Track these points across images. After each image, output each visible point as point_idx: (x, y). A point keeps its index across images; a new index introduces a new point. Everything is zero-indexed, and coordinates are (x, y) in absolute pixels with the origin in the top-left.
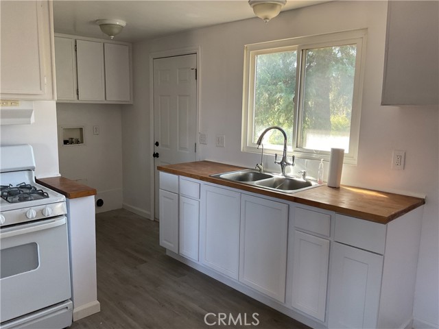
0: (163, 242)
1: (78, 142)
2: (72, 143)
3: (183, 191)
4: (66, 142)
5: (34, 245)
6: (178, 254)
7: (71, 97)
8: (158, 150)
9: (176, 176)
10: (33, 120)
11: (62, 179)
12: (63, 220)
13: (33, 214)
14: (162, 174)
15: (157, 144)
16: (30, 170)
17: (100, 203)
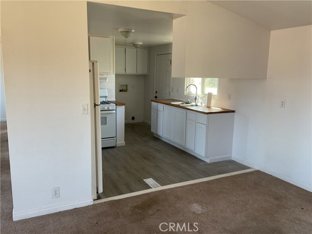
0: (152, 130)
1: (125, 91)
2: (123, 91)
3: (159, 109)
4: (120, 91)
5: (106, 117)
6: (157, 134)
7: (123, 72)
8: (157, 95)
9: (156, 103)
10: (107, 80)
11: (116, 101)
12: (114, 111)
13: (106, 108)
14: (153, 103)
15: (156, 92)
16: (106, 97)
17: (133, 118)
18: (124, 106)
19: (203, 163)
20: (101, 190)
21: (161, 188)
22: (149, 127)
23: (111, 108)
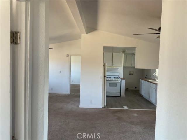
1: (132, 74)
3: (142, 83)
4: (130, 74)
5: (116, 84)
9: (142, 80)
11: (122, 78)
12: (120, 82)
14: (140, 80)
15: (146, 75)
16: (118, 76)
17: (136, 88)
18: (125, 80)
19: (154, 106)
20: (105, 105)
21: (128, 109)
22: (139, 91)
23: (118, 80)
